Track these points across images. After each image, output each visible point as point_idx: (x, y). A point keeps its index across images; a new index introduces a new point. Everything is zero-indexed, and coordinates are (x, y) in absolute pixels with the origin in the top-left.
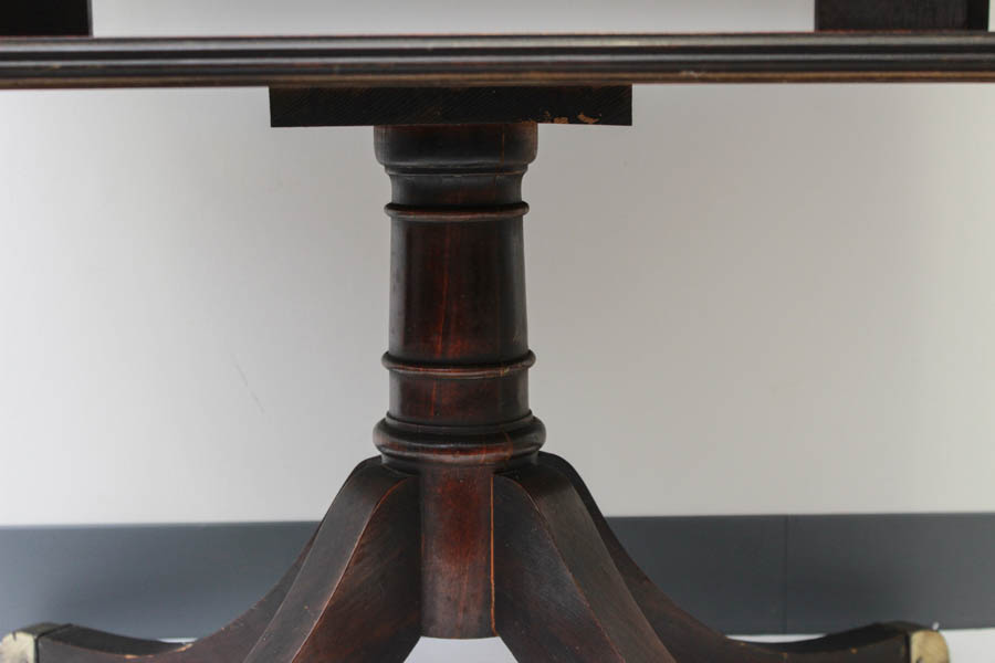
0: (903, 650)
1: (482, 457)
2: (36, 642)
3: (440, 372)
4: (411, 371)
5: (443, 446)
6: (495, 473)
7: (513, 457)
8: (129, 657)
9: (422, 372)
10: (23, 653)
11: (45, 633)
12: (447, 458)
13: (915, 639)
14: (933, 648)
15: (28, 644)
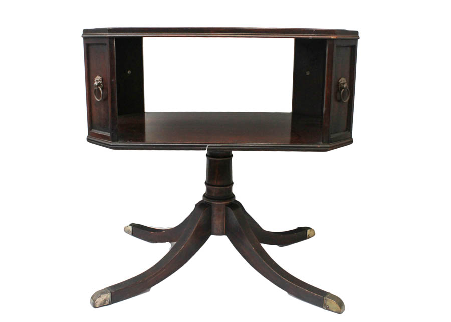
0: (305, 233)
1: (224, 203)
2: (132, 227)
3: (216, 187)
4: (210, 187)
6: (226, 206)
9: (212, 187)
10: (130, 230)
11: (134, 226)
12: (217, 203)
13: (308, 231)
14: (312, 232)
15: (130, 228)
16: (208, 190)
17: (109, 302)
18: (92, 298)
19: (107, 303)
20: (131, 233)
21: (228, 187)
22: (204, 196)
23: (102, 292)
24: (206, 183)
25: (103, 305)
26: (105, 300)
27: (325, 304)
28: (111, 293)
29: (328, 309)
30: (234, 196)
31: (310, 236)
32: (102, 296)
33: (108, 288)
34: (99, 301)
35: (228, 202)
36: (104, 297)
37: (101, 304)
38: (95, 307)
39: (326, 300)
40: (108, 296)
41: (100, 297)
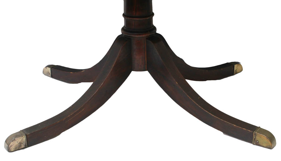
0: (233, 68)
1: (144, 36)
2: (51, 69)
3: (134, 19)
4: (129, 19)
5: (136, 34)
6: (147, 39)
7: (150, 36)
8: (71, 73)
9: (131, 18)
10: (48, 71)
11: (52, 67)
12: (136, 36)
13: (236, 66)
14: (239, 67)
15: (49, 69)
16: (127, 22)
17: (25, 145)
18: (6, 141)
19: (23, 146)
20: (50, 75)
21: (148, 18)
22: (123, 29)
23: (16, 135)
24: (124, 15)
25: (19, 148)
26: (20, 143)
27: (255, 139)
28: (26, 135)
29: (257, 144)
30: (155, 28)
31: (237, 71)
32: (16, 139)
33: (23, 131)
34: (14, 144)
35: (148, 35)
36: (19, 140)
37: (16, 148)
38: (9, 151)
39: (255, 134)
40: (24, 139)
41: (15, 140)
